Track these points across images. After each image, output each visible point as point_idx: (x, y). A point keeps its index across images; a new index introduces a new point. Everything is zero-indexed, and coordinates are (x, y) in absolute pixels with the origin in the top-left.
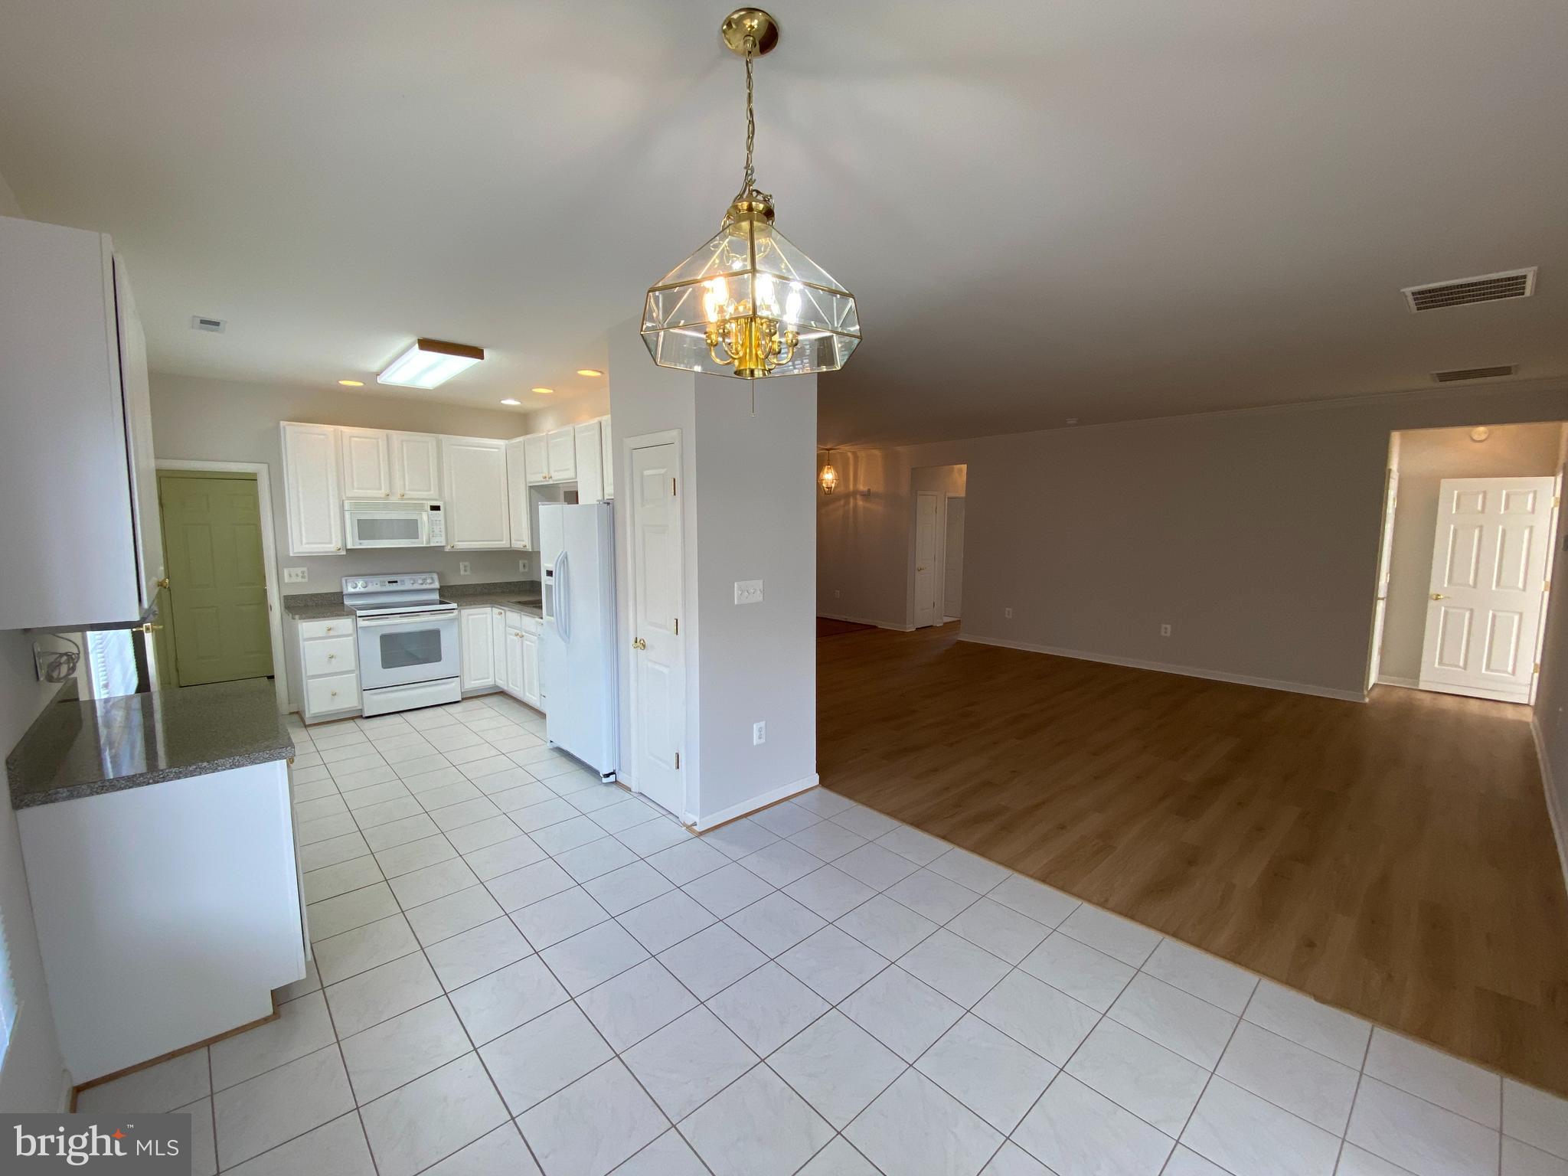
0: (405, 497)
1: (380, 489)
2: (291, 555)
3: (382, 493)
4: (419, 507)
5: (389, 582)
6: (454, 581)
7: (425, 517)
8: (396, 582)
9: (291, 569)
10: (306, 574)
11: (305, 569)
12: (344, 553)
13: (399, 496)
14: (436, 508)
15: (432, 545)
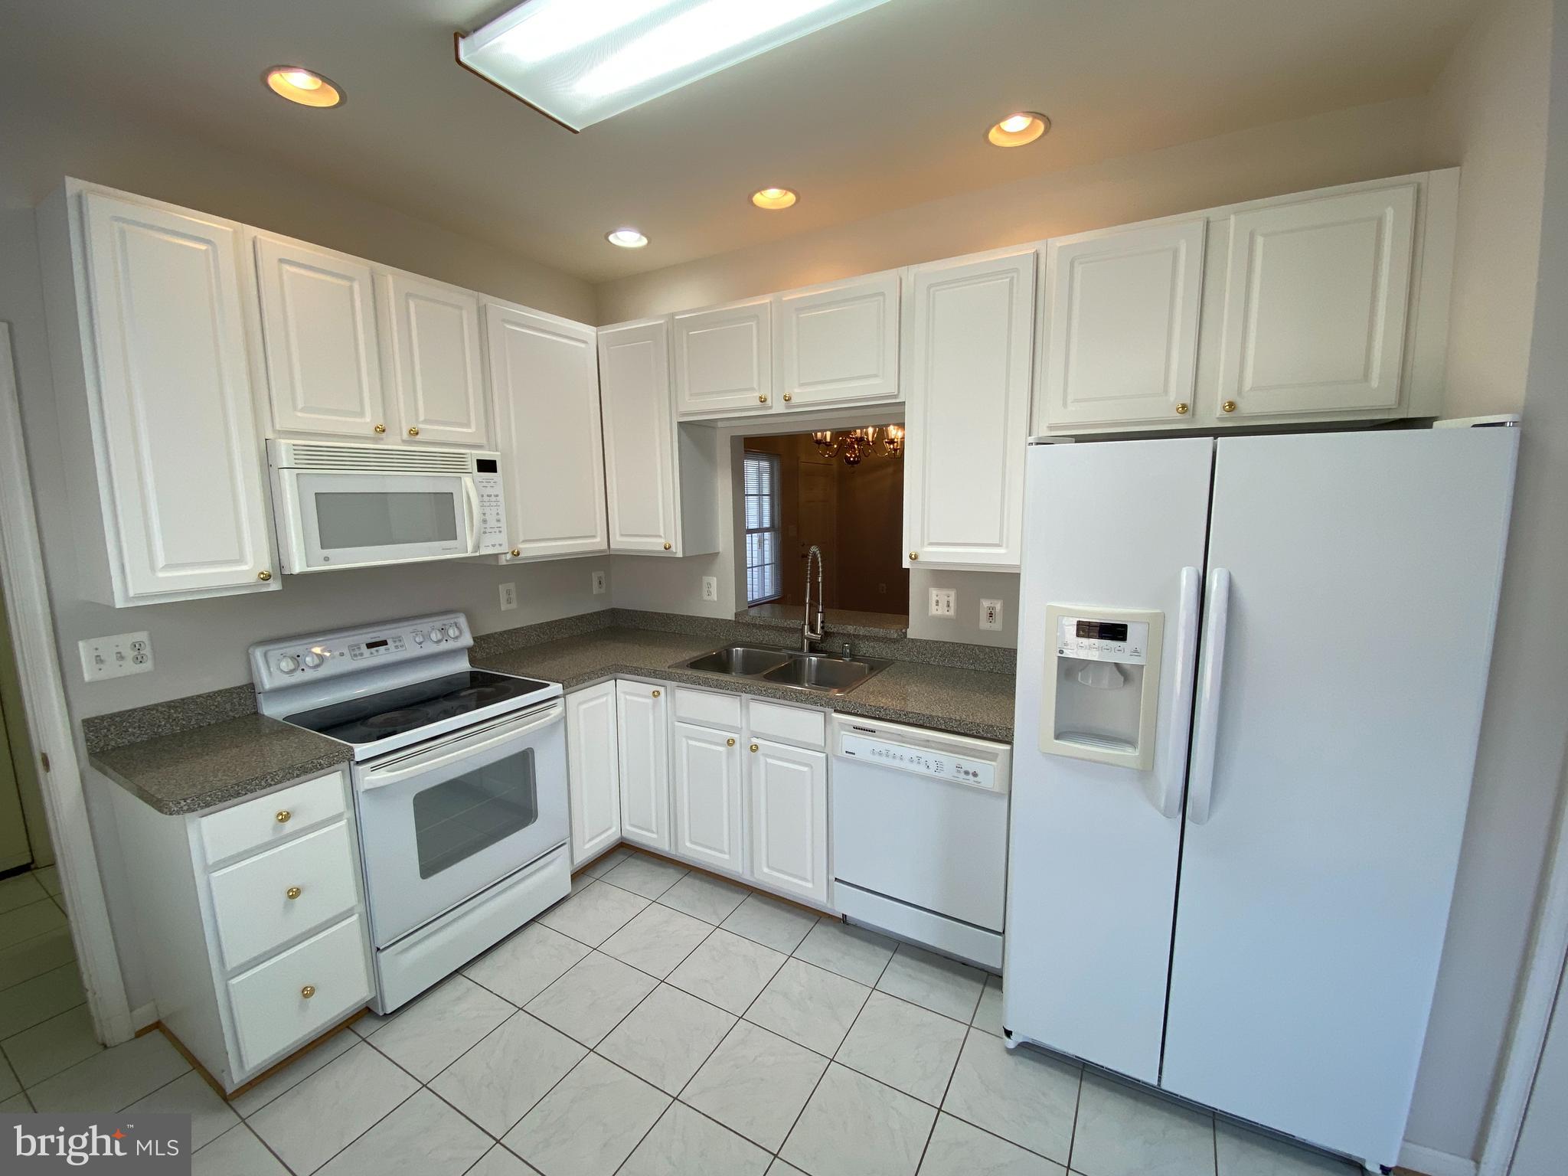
0: (419, 437)
1: (362, 414)
2: (120, 603)
3: (367, 422)
4: (455, 464)
5: (370, 646)
6: (495, 625)
7: (470, 485)
8: (384, 643)
9: (100, 642)
10: (147, 651)
11: (142, 636)
12: (275, 586)
13: (405, 436)
14: (487, 466)
15: (484, 551)
